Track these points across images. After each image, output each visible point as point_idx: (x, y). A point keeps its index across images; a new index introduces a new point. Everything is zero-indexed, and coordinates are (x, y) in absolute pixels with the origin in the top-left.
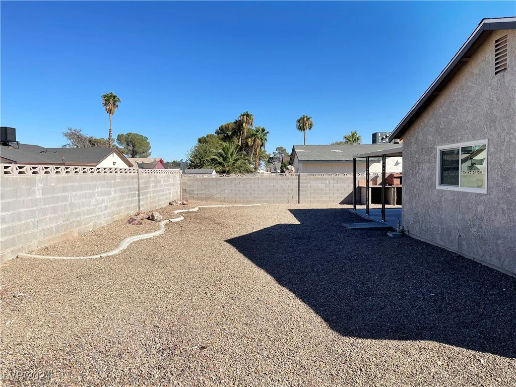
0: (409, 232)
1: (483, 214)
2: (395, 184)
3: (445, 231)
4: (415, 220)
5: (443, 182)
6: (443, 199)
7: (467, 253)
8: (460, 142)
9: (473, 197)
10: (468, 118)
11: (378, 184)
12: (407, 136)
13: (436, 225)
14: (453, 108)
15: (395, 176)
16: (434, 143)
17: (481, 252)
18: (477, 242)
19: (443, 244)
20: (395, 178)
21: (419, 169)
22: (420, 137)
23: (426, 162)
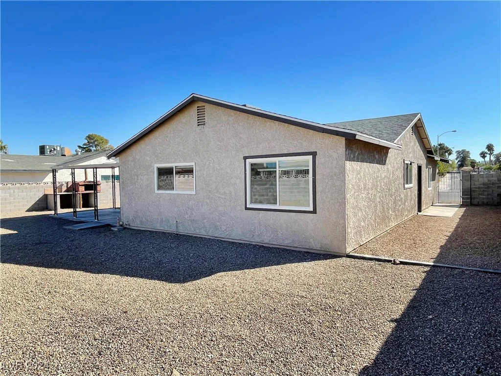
0: (129, 225)
1: (193, 206)
2: (80, 190)
3: (164, 220)
4: (135, 216)
5: (160, 187)
6: (161, 199)
7: (182, 231)
8: (173, 163)
9: (186, 196)
10: (179, 149)
11: (63, 191)
12: (124, 156)
13: (156, 217)
14: (167, 140)
15: (80, 184)
16: (152, 162)
17: (193, 229)
18: (190, 223)
19: (162, 229)
20: (80, 185)
21: (138, 179)
22: (138, 157)
23: (145, 175)
